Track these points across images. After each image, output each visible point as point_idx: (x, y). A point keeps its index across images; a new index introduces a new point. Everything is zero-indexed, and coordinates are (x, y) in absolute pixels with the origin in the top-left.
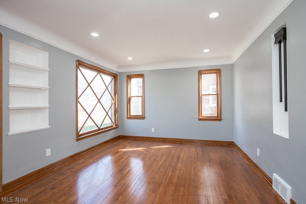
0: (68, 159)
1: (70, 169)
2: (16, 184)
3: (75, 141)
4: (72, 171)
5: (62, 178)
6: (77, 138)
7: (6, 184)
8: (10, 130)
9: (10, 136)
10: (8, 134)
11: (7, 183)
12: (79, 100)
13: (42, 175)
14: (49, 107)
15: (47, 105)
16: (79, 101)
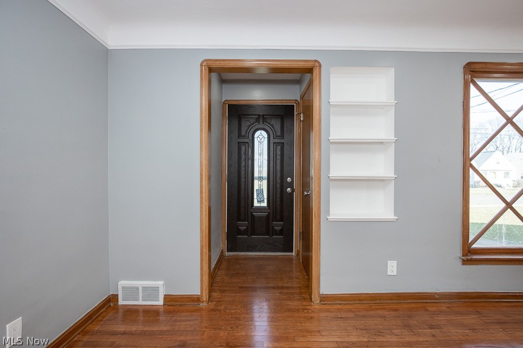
0: (437, 299)
1: (431, 327)
2: (337, 302)
3: (459, 262)
4: (434, 336)
5: (407, 339)
6: (463, 256)
7: (325, 295)
8: (330, 212)
9: (330, 221)
10: (328, 218)
11: (327, 295)
12: (473, 162)
13: (377, 307)
14: (396, 178)
15: (390, 173)
16: (472, 166)
